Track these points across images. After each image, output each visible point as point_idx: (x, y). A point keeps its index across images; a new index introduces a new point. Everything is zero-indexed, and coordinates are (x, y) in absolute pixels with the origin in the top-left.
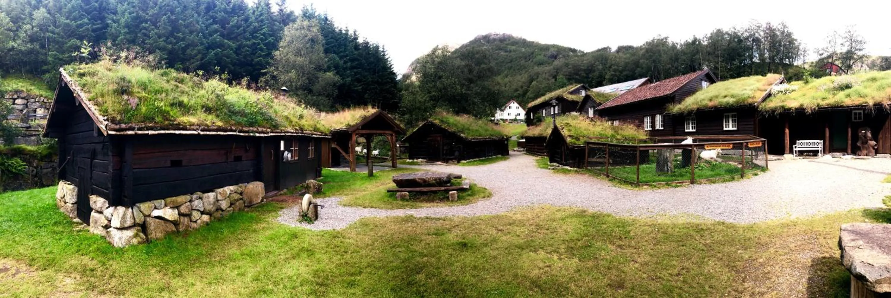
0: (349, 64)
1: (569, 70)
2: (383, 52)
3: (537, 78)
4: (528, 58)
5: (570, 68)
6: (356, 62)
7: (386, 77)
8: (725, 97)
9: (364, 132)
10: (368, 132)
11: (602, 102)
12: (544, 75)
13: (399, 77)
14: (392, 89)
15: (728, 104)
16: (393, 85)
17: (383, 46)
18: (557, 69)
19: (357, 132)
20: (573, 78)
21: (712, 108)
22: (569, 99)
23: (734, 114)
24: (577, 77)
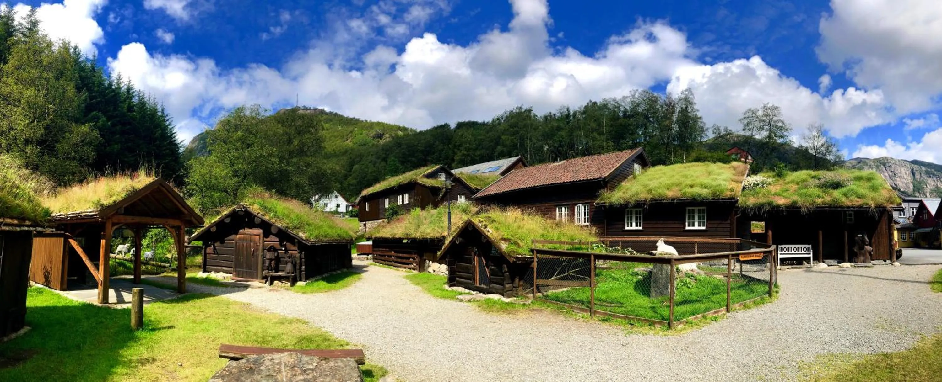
0: (118, 128)
1: (402, 151)
2: (162, 116)
3: (360, 161)
4: (345, 137)
5: (403, 149)
6: (128, 127)
7: (165, 148)
8: (692, 186)
9: (130, 219)
10: (137, 219)
11: (479, 188)
12: (370, 158)
13: (181, 150)
14: (173, 163)
15: (700, 196)
16: (174, 158)
17: (163, 110)
18: (387, 151)
19: (115, 220)
20: (408, 161)
21: (673, 200)
22: (427, 185)
23: (701, 208)
24: (413, 159)
